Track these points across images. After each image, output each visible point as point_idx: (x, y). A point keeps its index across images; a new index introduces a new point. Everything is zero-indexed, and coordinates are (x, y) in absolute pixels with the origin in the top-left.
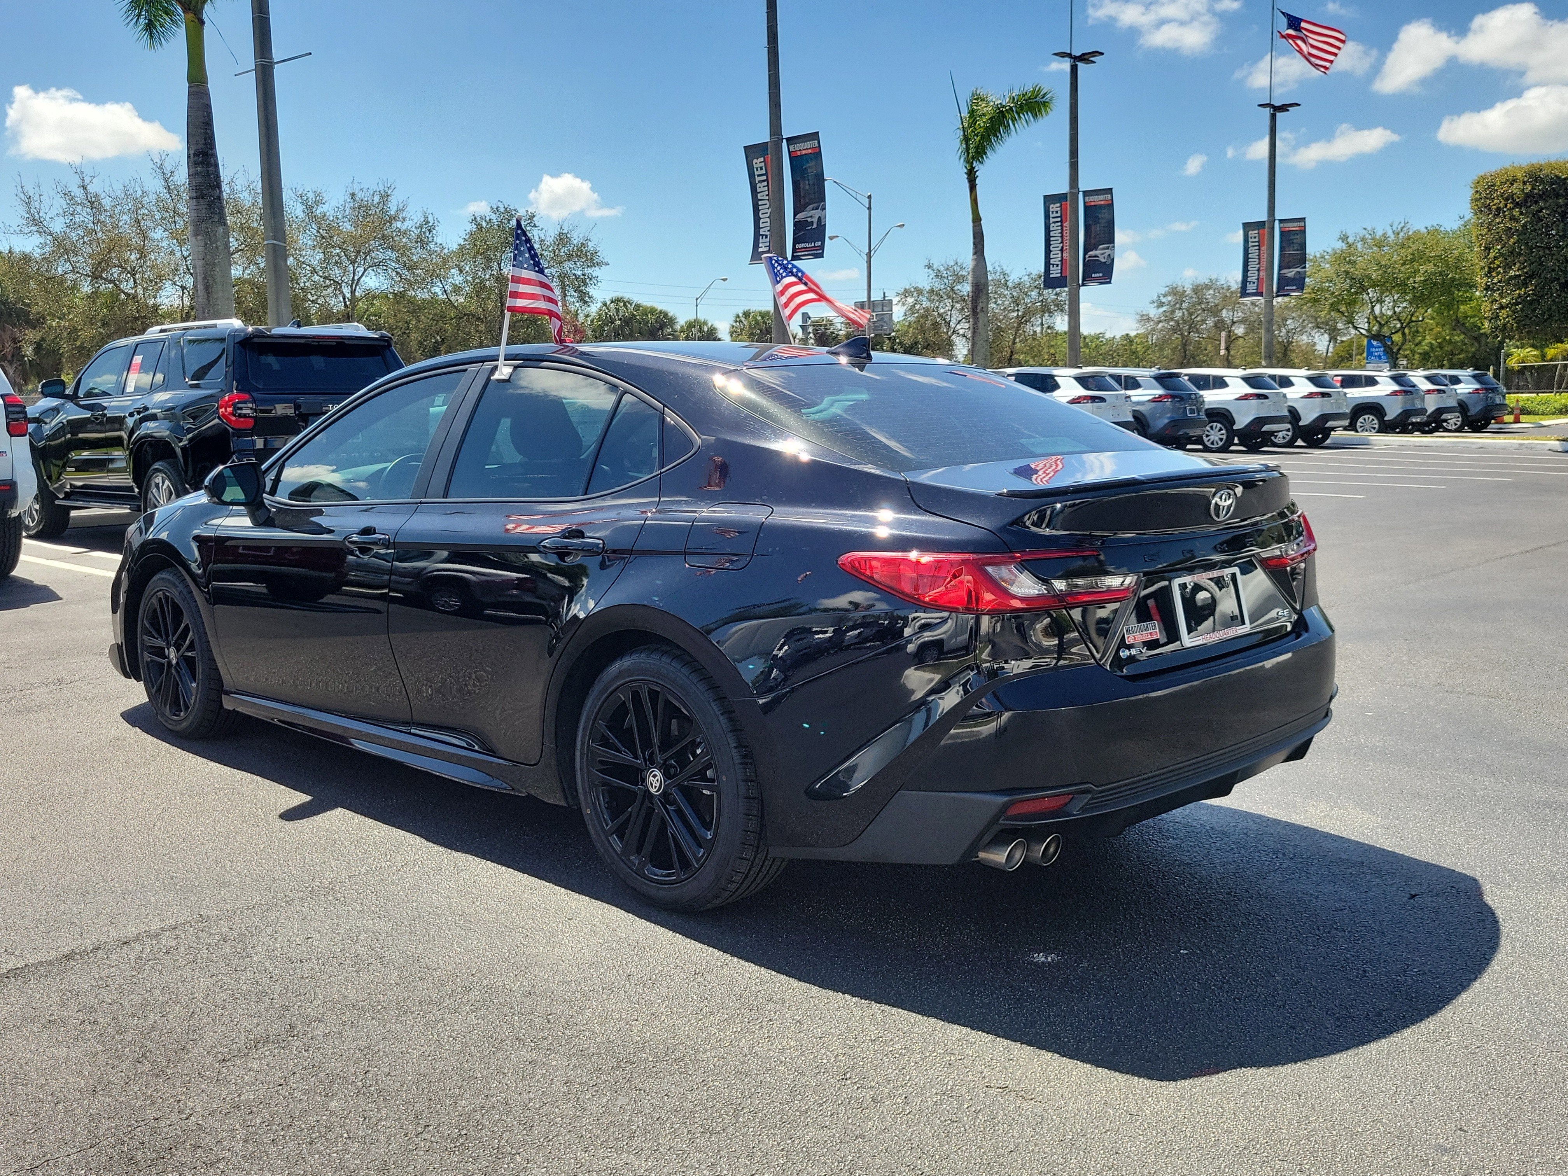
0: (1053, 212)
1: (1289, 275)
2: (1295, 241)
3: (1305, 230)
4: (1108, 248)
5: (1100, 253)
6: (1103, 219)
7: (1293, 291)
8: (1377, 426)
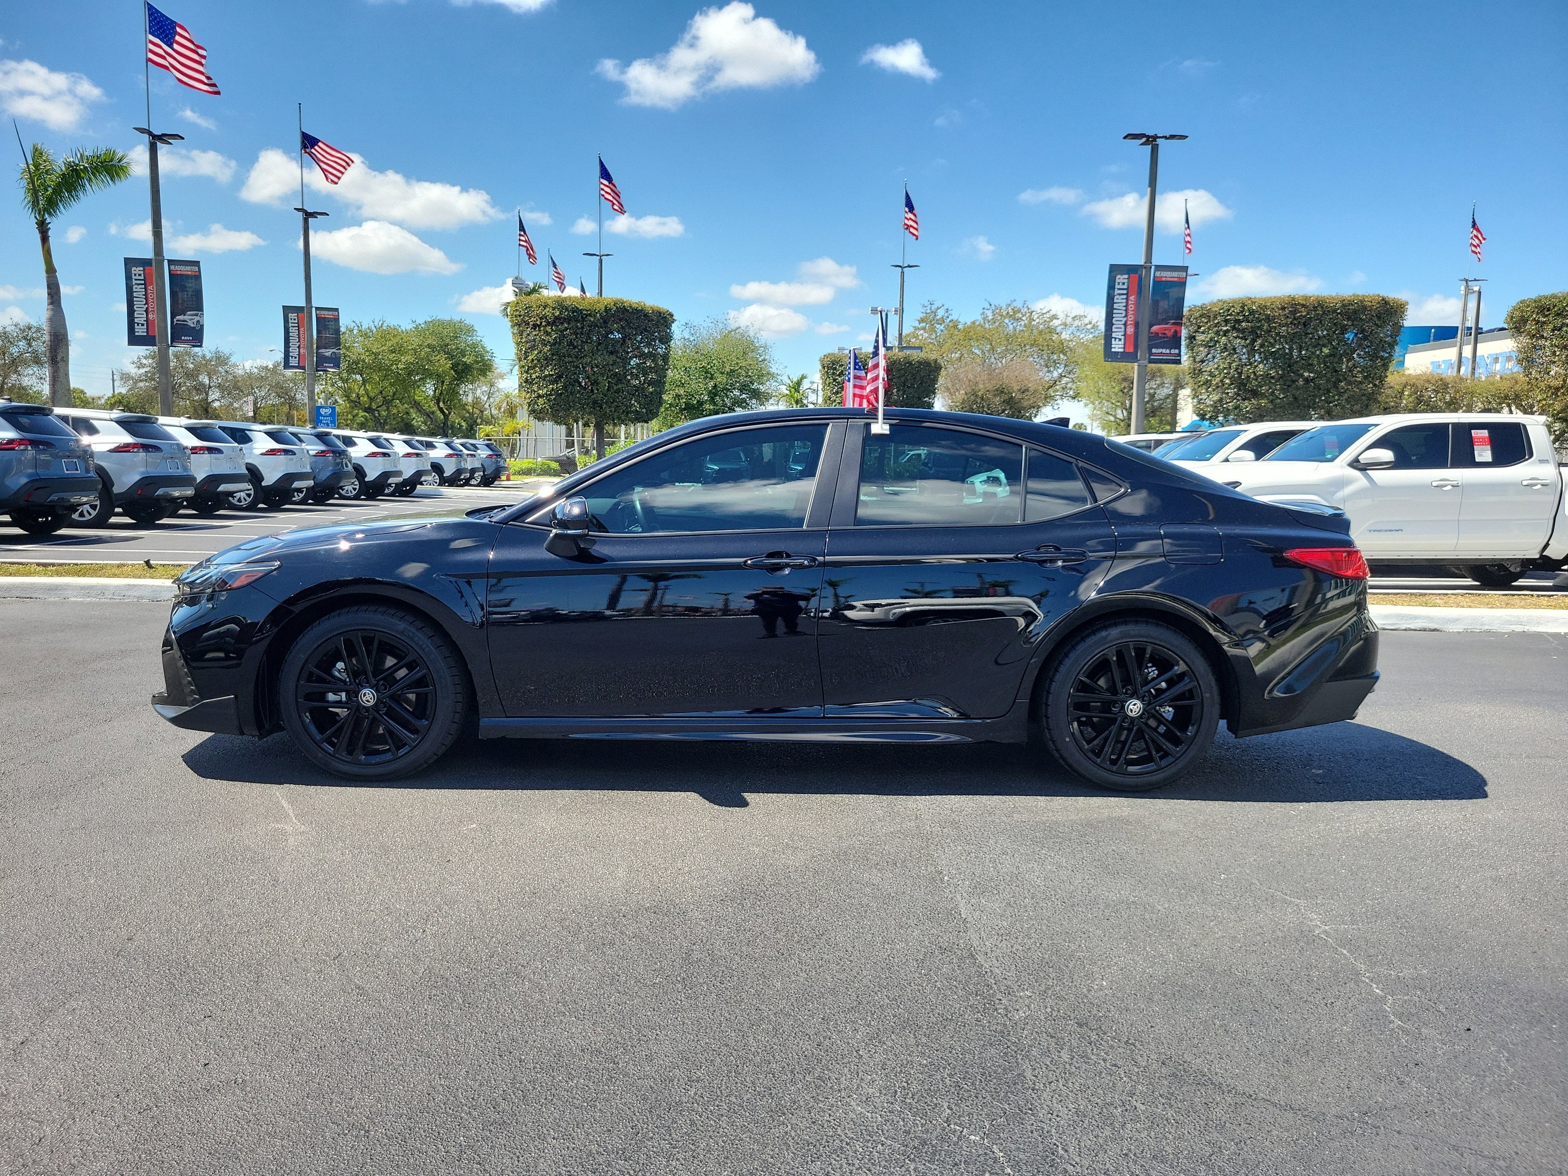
0: (135, 275)
1: (327, 354)
2: (330, 326)
3: (338, 319)
4: (197, 315)
5: (189, 319)
6: (189, 287)
7: (330, 367)
8: (438, 481)
